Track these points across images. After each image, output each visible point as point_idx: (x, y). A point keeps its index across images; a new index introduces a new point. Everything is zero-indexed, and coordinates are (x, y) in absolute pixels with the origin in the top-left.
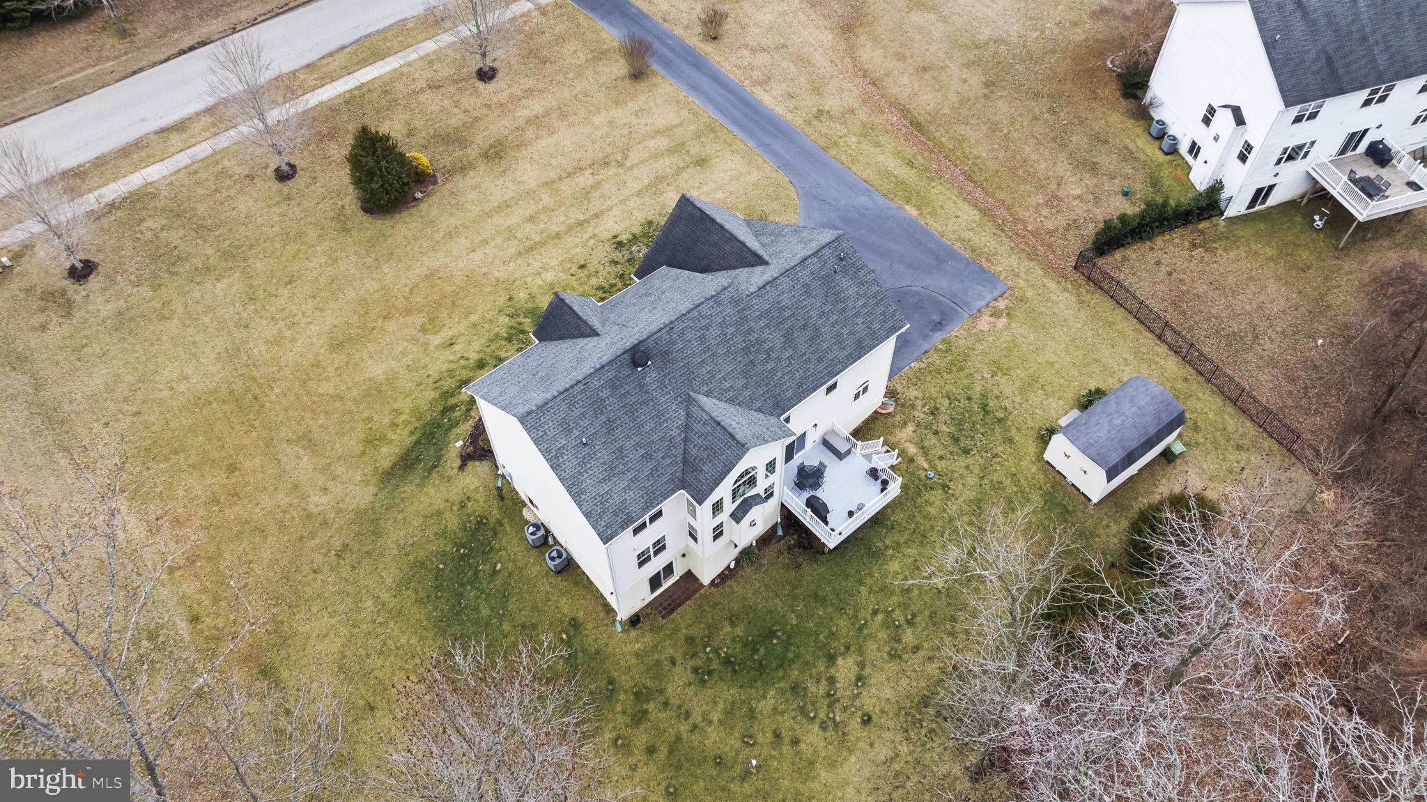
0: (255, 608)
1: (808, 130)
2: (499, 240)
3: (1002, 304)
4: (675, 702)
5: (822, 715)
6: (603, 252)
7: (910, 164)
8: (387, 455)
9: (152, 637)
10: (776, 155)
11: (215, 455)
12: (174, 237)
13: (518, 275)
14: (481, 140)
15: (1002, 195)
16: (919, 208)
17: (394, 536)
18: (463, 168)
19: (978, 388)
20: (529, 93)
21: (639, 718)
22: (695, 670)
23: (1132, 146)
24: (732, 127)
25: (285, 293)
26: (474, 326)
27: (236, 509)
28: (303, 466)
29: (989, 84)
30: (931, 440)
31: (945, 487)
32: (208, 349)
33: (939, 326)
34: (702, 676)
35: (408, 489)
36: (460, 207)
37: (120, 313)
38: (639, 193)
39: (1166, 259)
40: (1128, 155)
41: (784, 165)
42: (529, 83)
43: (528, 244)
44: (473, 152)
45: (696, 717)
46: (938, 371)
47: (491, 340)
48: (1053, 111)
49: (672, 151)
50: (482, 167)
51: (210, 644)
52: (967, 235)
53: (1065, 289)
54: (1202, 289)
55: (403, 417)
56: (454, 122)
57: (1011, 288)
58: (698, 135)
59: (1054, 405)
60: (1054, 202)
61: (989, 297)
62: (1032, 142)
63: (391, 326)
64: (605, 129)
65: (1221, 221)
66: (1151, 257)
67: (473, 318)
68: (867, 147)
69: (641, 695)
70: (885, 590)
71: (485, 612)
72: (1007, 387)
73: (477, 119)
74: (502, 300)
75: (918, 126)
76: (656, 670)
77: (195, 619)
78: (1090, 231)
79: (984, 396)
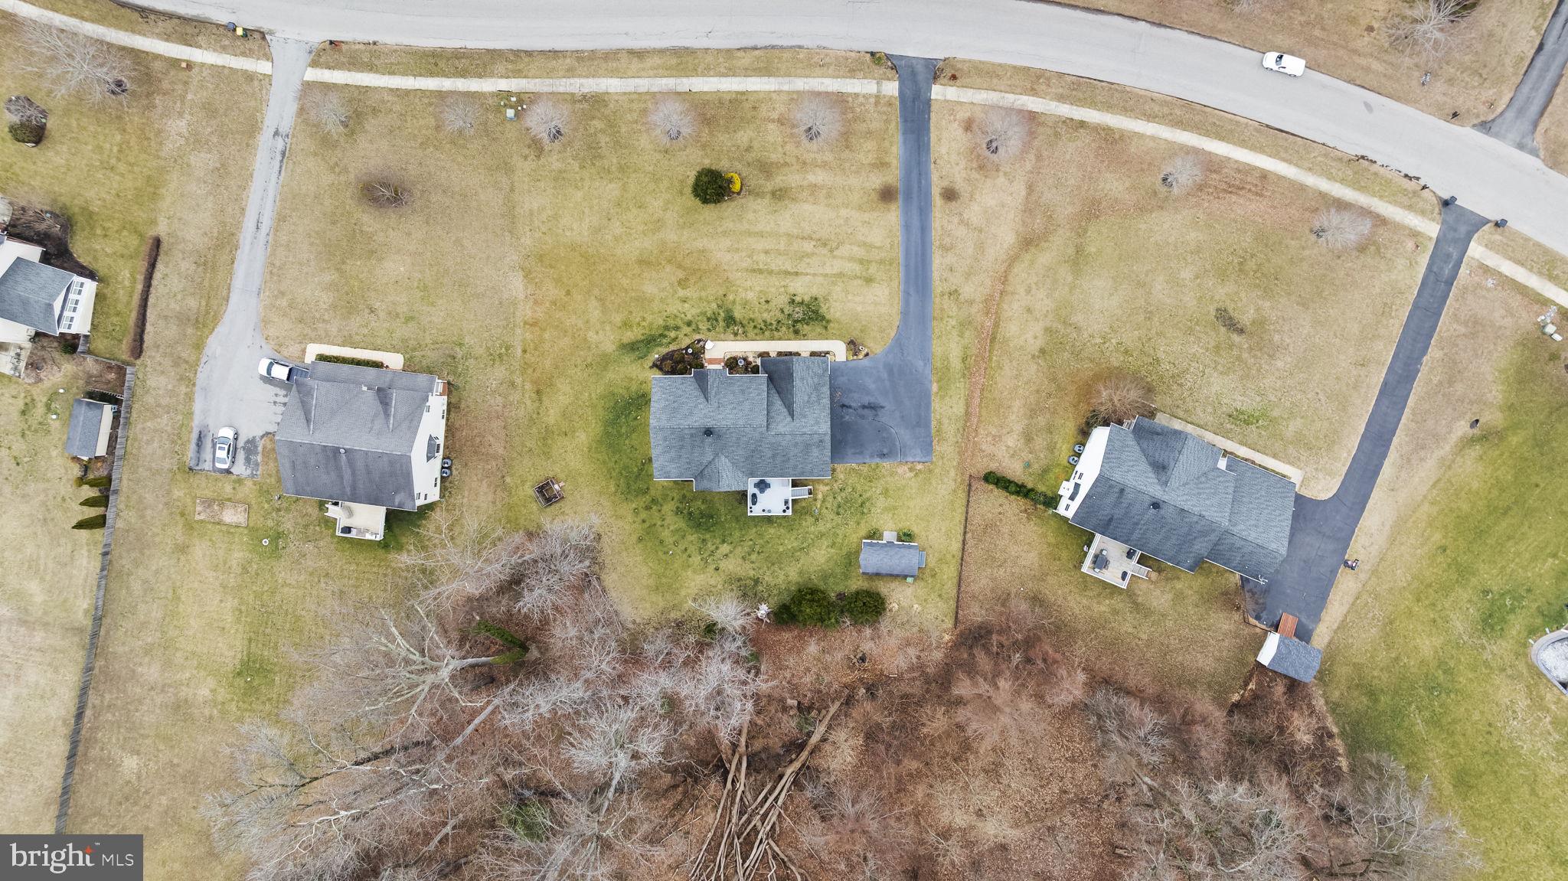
0: (548, 363)
1: (937, 300)
2: (744, 254)
3: (919, 467)
4: (663, 512)
5: (705, 556)
6: (782, 301)
7: (964, 360)
8: (629, 336)
9: (507, 349)
10: (907, 303)
11: (565, 280)
12: (604, 139)
13: (738, 282)
14: (779, 181)
15: (984, 413)
16: (940, 388)
17: (610, 375)
18: (757, 194)
19: (868, 494)
20: (825, 165)
21: (648, 508)
22: (678, 508)
23: (1058, 446)
24: (902, 269)
25: (635, 211)
26: (700, 299)
27: (561, 314)
28: (595, 313)
29: (1042, 351)
30: (830, 499)
31: (817, 520)
32: (587, 221)
33: (883, 456)
34: (678, 511)
35: (627, 359)
36: (740, 218)
37: (560, 172)
38: (826, 275)
39: (1006, 507)
40: (1051, 448)
41: (905, 313)
42: (829, 157)
43: (755, 267)
44: (769, 186)
45: (666, 523)
46: (861, 475)
47: (701, 313)
48: (1049, 395)
49: (861, 262)
50: (767, 200)
51: (526, 366)
52: (946, 421)
53: (955, 480)
54: (1005, 530)
55: (644, 324)
56: (774, 157)
57: (932, 463)
58: (881, 262)
59: (891, 525)
60: (997, 439)
61: (917, 459)
62: (1023, 402)
63: (668, 269)
64: (842, 222)
65: (1050, 511)
66: (1002, 500)
67: (703, 294)
68: (955, 333)
69: (654, 501)
70: (761, 536)
71: (623, 431)
72: (881, 503)
73: (786, 164)
74: (721, 293)
75: (993, 339)
76: (665, 497)
77: (525, 351)
78: (993, 466)
79: (868, 499)
